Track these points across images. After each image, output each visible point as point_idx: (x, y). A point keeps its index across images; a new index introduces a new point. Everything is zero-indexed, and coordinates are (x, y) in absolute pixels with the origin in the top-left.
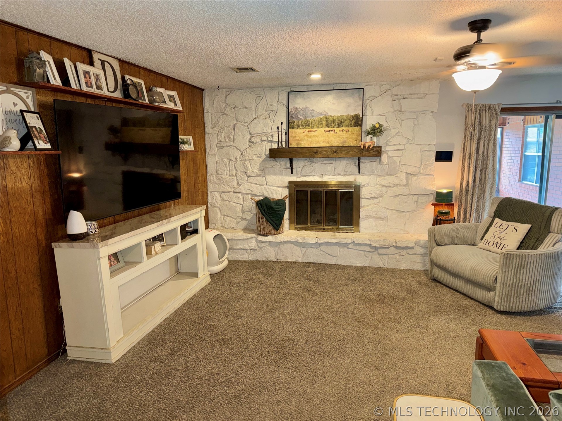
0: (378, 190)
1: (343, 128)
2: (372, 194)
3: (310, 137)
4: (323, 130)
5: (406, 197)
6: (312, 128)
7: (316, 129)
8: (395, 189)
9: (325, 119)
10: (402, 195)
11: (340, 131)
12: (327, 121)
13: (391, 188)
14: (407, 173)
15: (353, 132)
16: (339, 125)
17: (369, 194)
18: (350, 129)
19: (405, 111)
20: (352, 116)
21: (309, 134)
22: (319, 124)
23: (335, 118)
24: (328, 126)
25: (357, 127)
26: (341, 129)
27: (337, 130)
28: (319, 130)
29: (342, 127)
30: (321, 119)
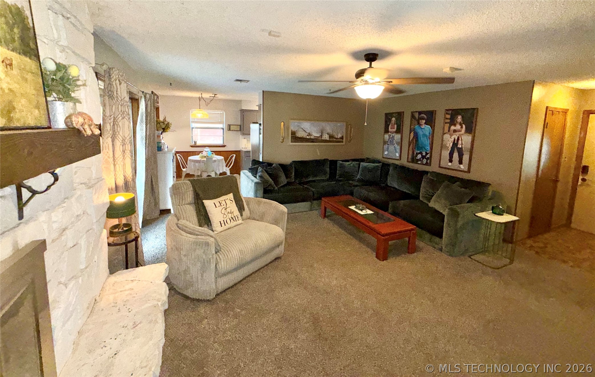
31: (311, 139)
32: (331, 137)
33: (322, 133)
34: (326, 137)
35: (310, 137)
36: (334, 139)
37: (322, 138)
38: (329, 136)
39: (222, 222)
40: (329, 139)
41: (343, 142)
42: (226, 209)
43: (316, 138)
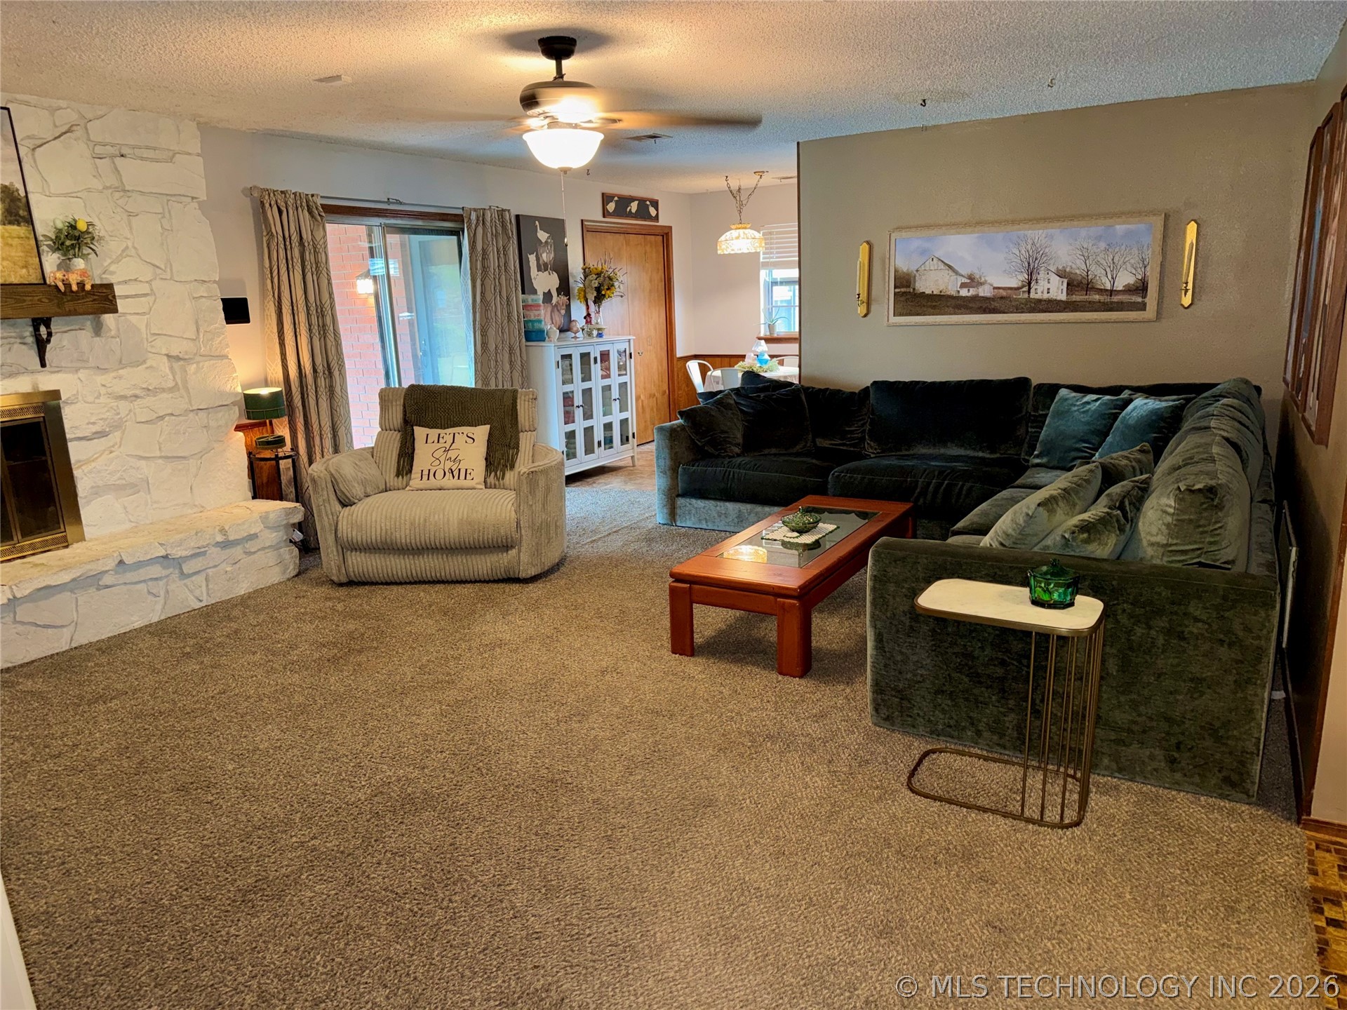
0: (108, 411)
2: (94, 423)
5: (181, 418)
8: (149, 401)
10: (172, 415)
13: (143, 402)
14: (170, 357)
15: (9, 242)
17: (88, 424)
19: (133, 191)
25: (21, 225)
31: (975, 298)
32: (1076, 284)
33: (1031, 274)
34: (1051, 287)
35: (972, 292)
36: (1097, 297)
37: (1029, 292)
38: (1066, 281)
39: (426, 472)
40: (1068, 294)
41: (1142, 307)
42: (447, 451)
43: (1004, 293)
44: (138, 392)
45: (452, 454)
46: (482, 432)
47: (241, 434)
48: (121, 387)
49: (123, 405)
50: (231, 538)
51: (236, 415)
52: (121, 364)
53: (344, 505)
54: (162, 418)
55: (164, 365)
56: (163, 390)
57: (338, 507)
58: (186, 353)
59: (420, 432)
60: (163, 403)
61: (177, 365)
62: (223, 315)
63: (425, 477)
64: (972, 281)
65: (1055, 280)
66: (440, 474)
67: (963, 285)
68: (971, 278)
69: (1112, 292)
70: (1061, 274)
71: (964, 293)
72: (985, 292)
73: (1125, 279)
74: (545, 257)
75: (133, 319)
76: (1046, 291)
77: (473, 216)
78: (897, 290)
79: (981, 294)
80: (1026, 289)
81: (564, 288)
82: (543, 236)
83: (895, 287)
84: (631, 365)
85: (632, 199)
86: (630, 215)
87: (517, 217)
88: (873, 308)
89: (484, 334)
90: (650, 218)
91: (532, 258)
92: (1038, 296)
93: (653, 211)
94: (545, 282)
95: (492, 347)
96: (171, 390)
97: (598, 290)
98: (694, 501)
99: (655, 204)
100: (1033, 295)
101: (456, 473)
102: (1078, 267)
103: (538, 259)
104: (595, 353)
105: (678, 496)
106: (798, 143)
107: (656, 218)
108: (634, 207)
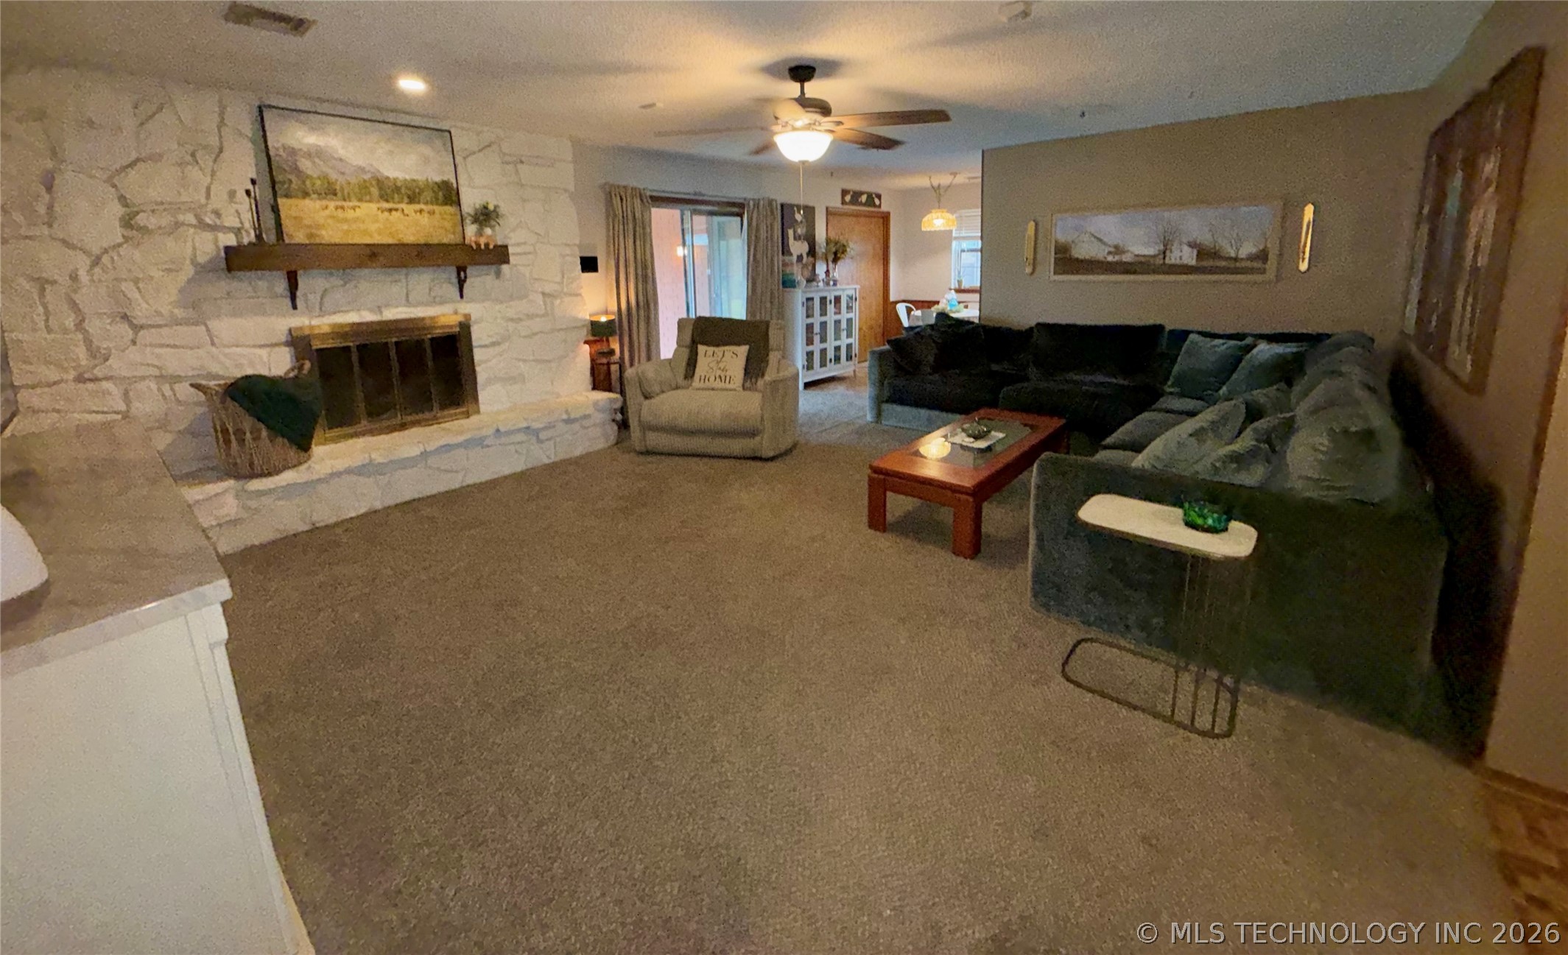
0: (501, 328)
1: (422, 206)
2: (492, 337)
3: (345, 220)
4: (374, 206)
5: (548, 335)
6: (345, 200)
7: (357, 204)
8: (528, 323)
9: (374, 183)
10: (543, 332)
11: (416, 212)
12: (380, 189)
13: (524, 323)
14: (543, 294)
15: (445, 216)
16: (412, 199)
17: (488, 336)
18: (437, 209)
20: (436, 183)
21: (340, 213)
22: (362, 192)
23: (399, 184)
24: (385, 197)
25: (451, 205)
26: (418, 207)
27: (410, 208)
28: (364, 205)
29: (419, 203)
30: (365, 181)
31: (1121, 263)
32: (1203, 253)
33: (1167, 245)
35: (1117, 258)
36: (1223, 263)
37: (1164, 258)
38: (1195, 252)
39: (703, 378)
40: (1197, 261)
41: (1263, 271)
42: (718, 362)
43: (1143, 260)
44: (522, 316)
45: (722, 365)
46: (743, 350)
47: (587, 347)
48: (511, 313)
49: (511, 326)
50: (573, 416)
51: (584, 334)
52: (511, 298)
53: (646, 398)
54: (536, 334)
55: (540, 299)
56: (537, 316)
57: (642, 398)
58: (555, 291)
59: (701, 349)
60: (537, 325)
61: (548, 300)
62: (580, 267)
63: (702, 381)
64: (1118, 250)
65: (1186, 249)
66: (712, 379)
67: (1110, 253)
68: (1116, 247)
69: (1236, 259)
70: (1192, 245)
71: (1110, 258)
72: (1127, 258)
73: (1247, 249)
74: (799, 231)
75: (521, 269)
76: (1178, 259)
77: (751, 203)
78: (1058, 256)
79: (1124, 260)
80: (1162, 256)
81: (812, 252)
82: (798, 217)
83: (1056, 254)
84: (856, 306)
85: (861, 193)
86: (861, 204)
87: (782, 206)
88: (1039, 268)
89: (754, 284)
90: (874, 205)
91: (791, 232)
92: (1173, 261)
93: (877, 202)
94: (798, 248)
95: (759, 291)
96: (543, 316)
97: (835, 254)
98: (895, 406)
99: (879, 197)
100: (1167, 261)
101: (723, 378)
102: (1205, 238)
103: (795, 232)
104: (831, 296)
105: (883, 402)
106: (983, 151)
107: (880, 206)
108: (864, 198)
